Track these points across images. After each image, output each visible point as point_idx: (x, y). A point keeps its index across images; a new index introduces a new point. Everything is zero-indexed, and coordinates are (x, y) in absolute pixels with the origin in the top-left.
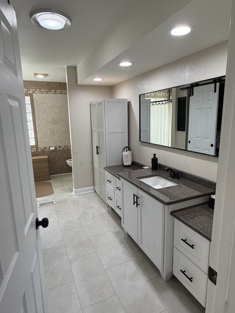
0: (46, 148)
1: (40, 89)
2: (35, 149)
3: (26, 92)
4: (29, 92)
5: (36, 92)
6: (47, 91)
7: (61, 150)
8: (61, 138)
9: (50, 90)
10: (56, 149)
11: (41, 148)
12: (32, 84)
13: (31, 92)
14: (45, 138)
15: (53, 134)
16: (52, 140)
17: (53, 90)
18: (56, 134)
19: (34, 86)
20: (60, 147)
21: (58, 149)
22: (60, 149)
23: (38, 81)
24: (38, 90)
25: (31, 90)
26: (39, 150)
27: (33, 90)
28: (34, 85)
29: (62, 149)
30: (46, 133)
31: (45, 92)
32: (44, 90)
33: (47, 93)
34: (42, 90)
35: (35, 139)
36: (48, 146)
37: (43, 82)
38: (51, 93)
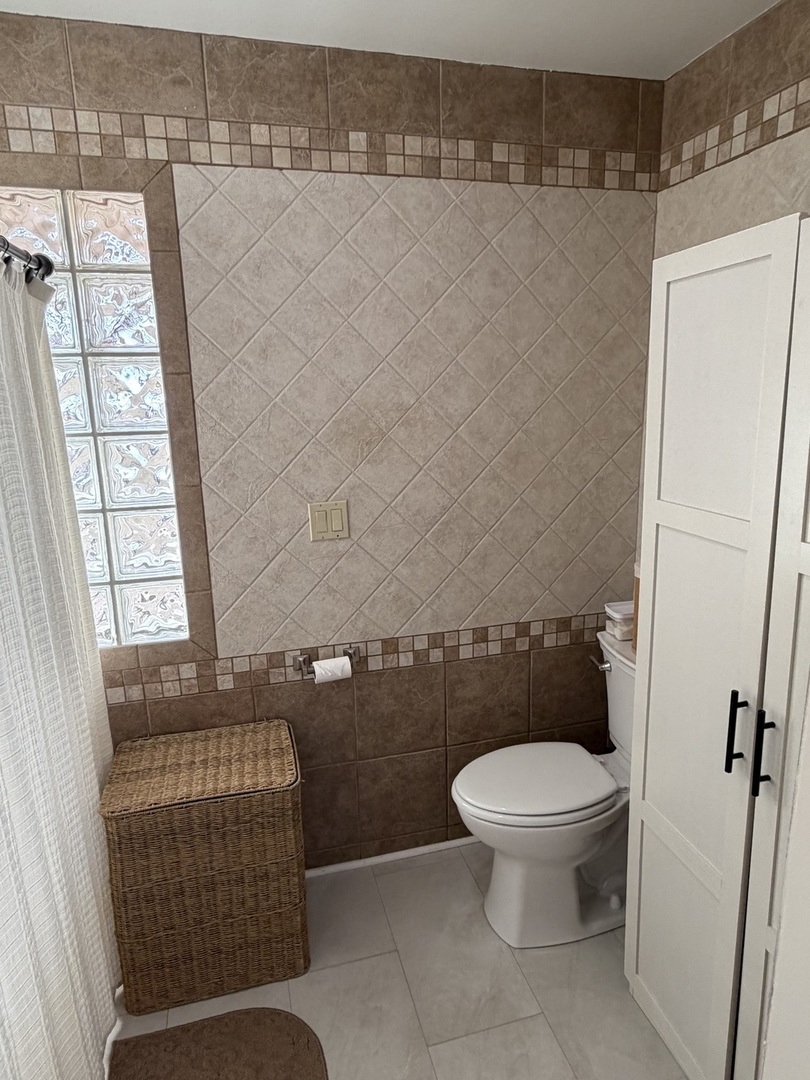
0: (276, 659)
1: (240, 122)
2: (188, 671)
3: (112, 145)
4: (135, 149)
5: (199, 150)
6: (303, 141)
7: (398, 671)
8: (403, 571)
9: (329, 137)
10: (359, 660)
11: (242, 666)
12: (163, 61)
13: (158, 151)
14: (278, 579)
15: (342, 545)
16: (331, 591)
17: (358, 139)
18: (369, 543)
19: (180, 82)
20: (390, 646)
21: (375, 664)
22: (391, 661)
23: (223, 39)
24: (219, 130)
25: (153, 125)
26: (226, 683)
27: (178, 128)
28: (180, 72)
29: (406, 660)
30: (282, 535)
31: (281, 157)
32: (281, 135)
33: (301, 158)
34: (259, 133)
35: (189, 592)
36: (294, 646)
37: (266, 48)
38: (340, 160)
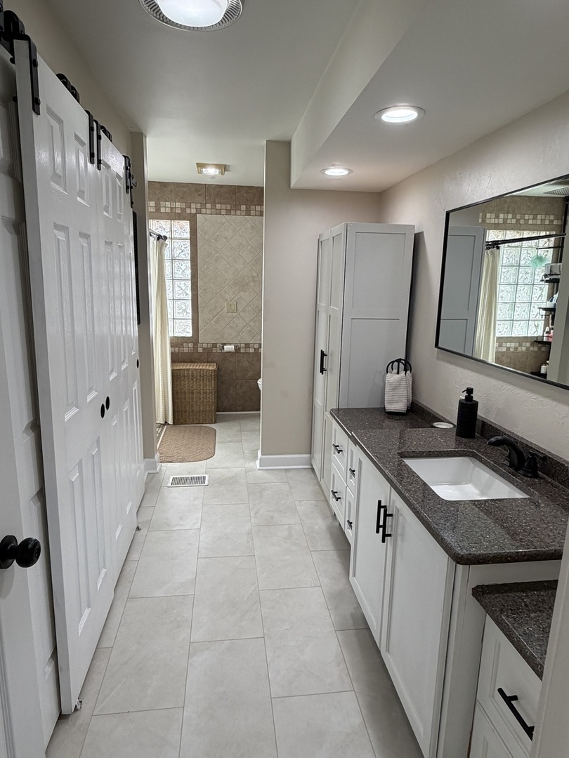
0: (215, 345)
1: (214, 204)
2: (191, 345)
3: (183, 210)
4: (188, 211)
5: (203, 211)
6: (229, 208)
7: (249, 353)
8: (252, 324)
9: (236, 207)
10: (237, 349)
11: (205, 346)
12: (197, 190)
13: (194, 211)
14: (216, 322)
15: (234, 314)
16: (231, 327)
17: (243, 207)
18: (242, 314)
19: (200, 195)
20: (247, 346)
21: (242, 351)
22: (247, 350)
23: (211, 185)
24: (208, 206)
25: (193, 205)
26: (200, 350)
27: (199, 206)
28: (200, 193)
29: (252, 351)
30: (218, 310)
31: (223, 212)
32: (224, 206)
33: (228, 212)
34: (218, 206)
35: (193, 323)
36: (219, 342)
37: (221, 186)
38: (238, 212)
